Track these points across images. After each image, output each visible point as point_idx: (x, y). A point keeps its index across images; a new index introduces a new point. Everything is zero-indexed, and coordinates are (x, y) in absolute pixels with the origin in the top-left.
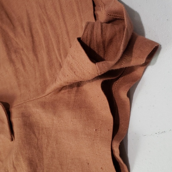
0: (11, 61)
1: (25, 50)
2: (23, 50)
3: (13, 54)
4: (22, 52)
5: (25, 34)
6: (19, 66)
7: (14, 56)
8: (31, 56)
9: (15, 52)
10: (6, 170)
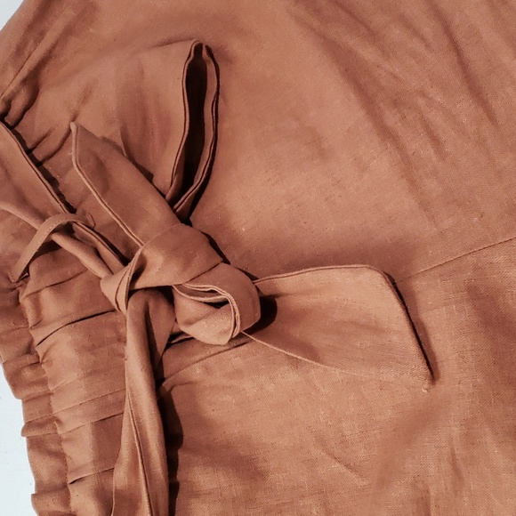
0: (386, 134)
1: (433, 93)
2: (423, 94)
3: (387, 113)
4: (421, 102)
5: (428, 46)
6: (418, 145)
7: (391, 118)
8: (465, 107)
9: (396, 103)
10: (420, 486)
